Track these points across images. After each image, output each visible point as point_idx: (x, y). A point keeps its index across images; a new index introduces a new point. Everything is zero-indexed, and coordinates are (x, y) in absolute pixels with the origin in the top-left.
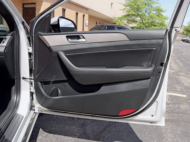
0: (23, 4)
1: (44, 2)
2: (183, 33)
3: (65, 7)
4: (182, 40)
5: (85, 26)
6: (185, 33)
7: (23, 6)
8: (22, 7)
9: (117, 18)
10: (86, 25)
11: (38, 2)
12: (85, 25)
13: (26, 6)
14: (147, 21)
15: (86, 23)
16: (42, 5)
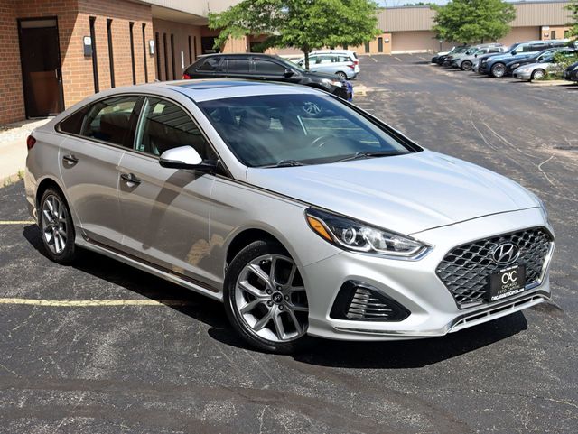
0: (19, 21)
1: (79, 14)
2: (436, 34)
3: (112, 14)
4: (434, 60)
5: (148, 56)
6: (442, 35)
7: (19, 25)
8: (16, 27)
9: (218, 15)
10: (151, 54)
11: (64, 13)
12: (147, 53)
13: (25, 25)
14: (313, 20)
15: (150, 47)
16: (75, 21)
